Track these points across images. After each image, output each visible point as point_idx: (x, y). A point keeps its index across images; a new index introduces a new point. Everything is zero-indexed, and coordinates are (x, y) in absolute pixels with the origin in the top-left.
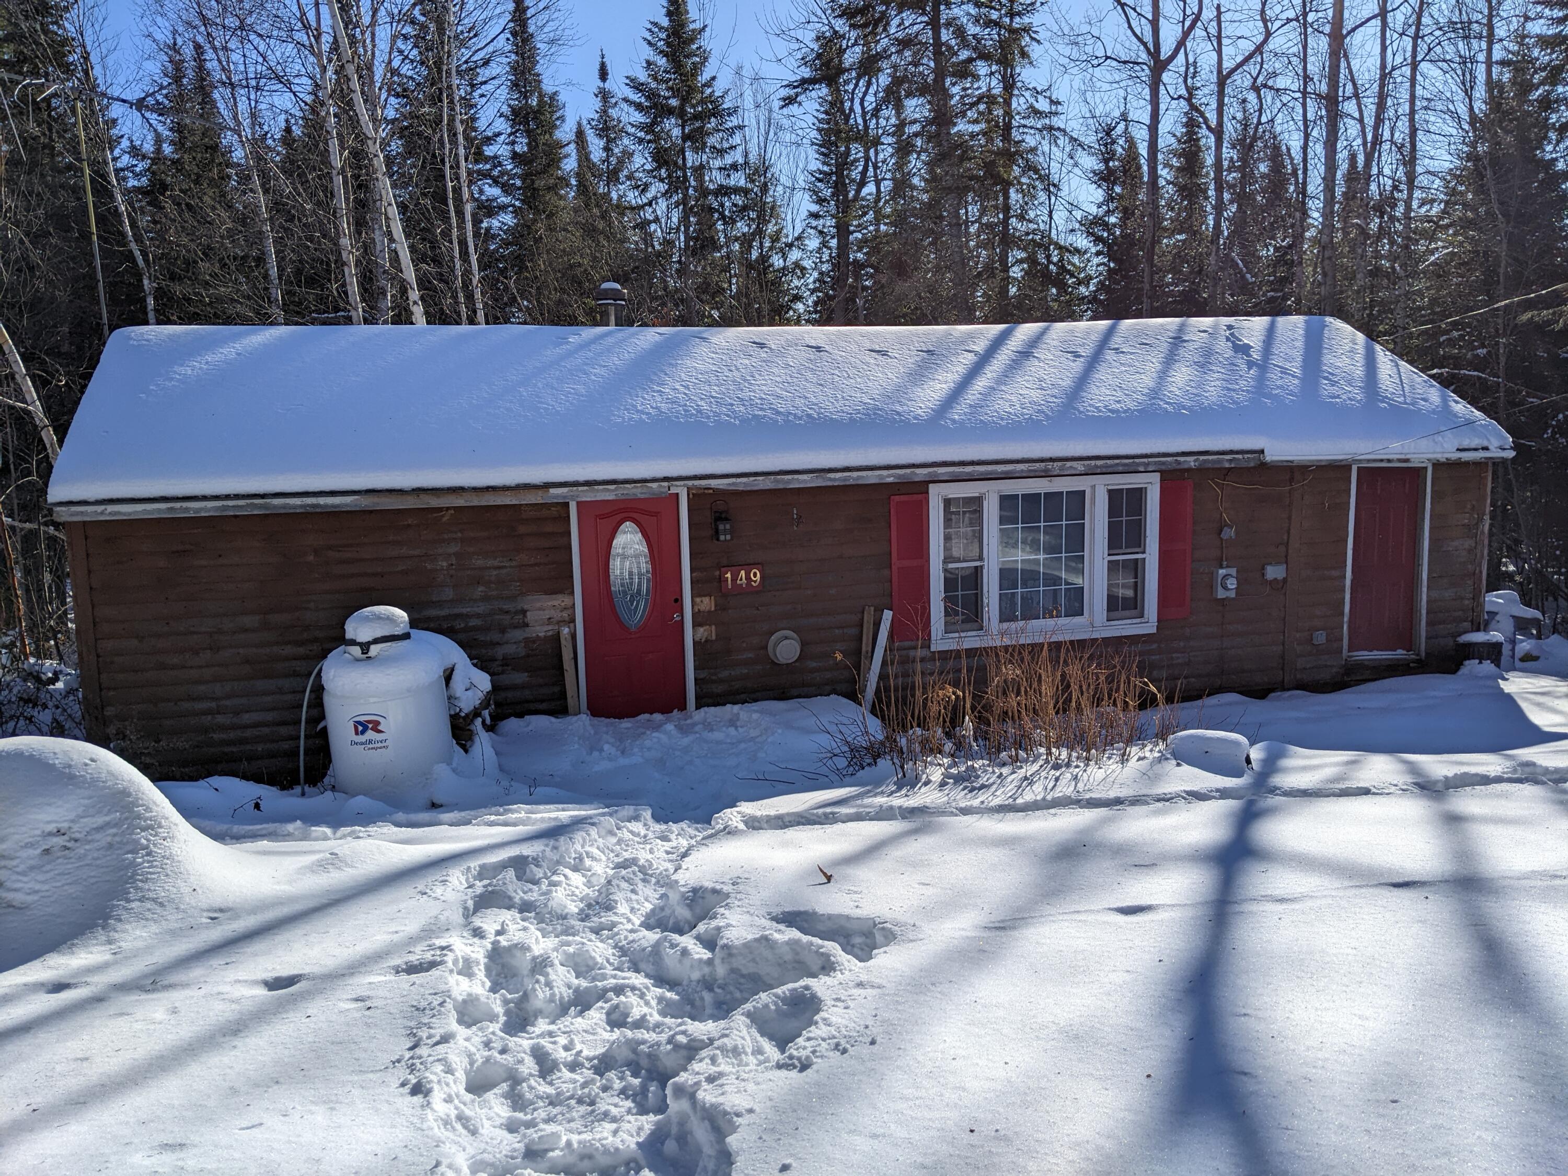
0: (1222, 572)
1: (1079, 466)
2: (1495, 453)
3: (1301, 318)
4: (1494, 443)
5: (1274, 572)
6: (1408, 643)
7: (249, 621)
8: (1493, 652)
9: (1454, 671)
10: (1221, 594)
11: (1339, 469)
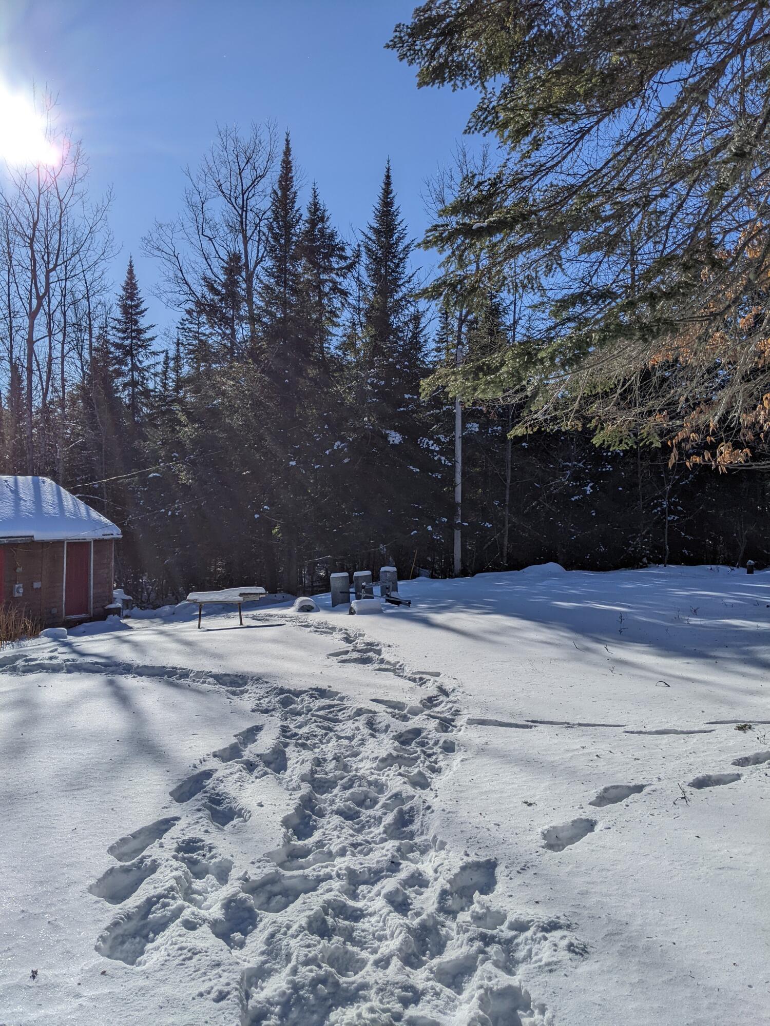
0: (17, 586)
2: (115, 536)
3: (30, 477)
4: (115, 532)
5: (37, 585)
6: (87, 612)
8: (117, 611)
9: (105, 620)
10: (17, 595)
11: (59, 543)
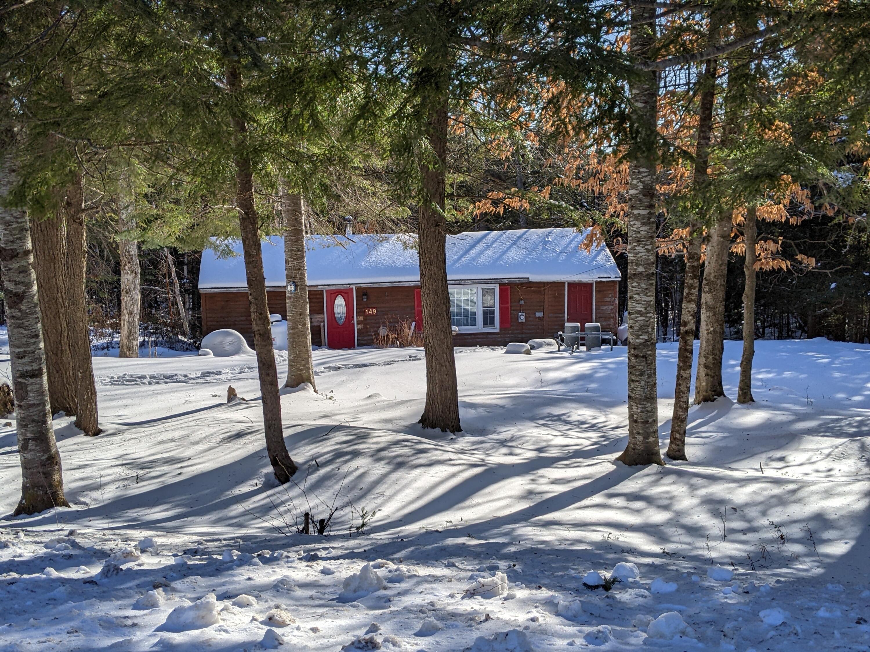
0: (520, 314)
1: (470, 282)
2: (613, 279)
4: (613, 276)
5: (539, 314)
7: (243, 318)
10: (520, 321)
11: (560, 283)
